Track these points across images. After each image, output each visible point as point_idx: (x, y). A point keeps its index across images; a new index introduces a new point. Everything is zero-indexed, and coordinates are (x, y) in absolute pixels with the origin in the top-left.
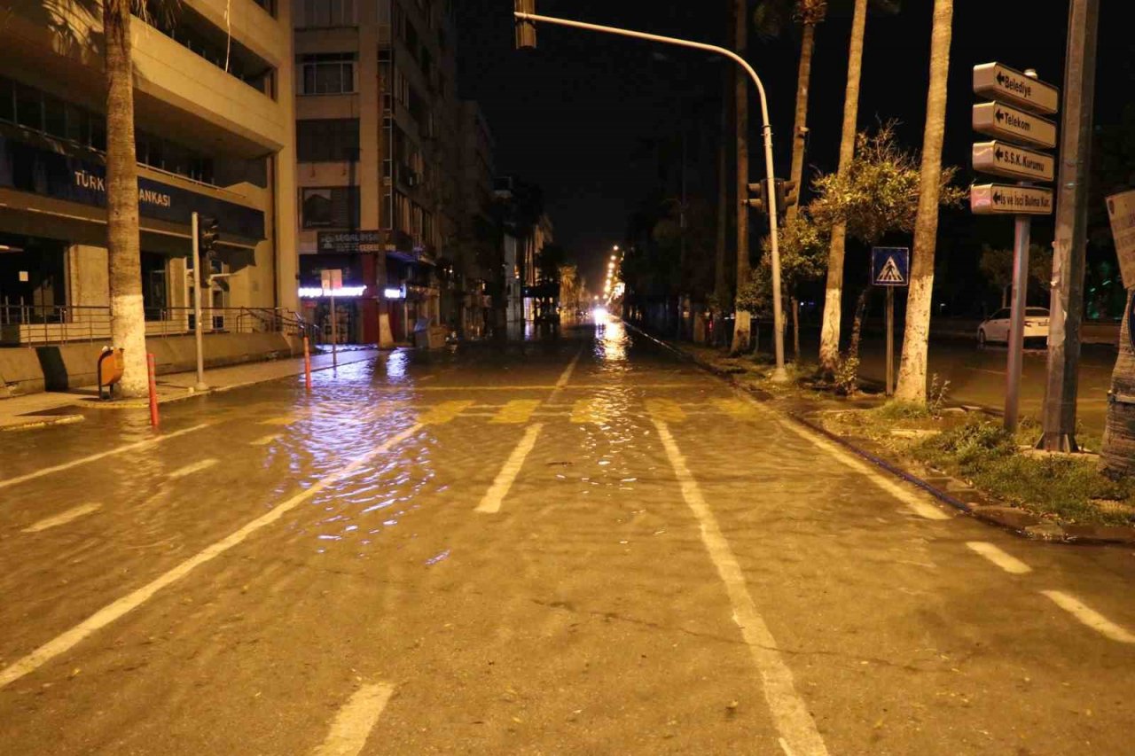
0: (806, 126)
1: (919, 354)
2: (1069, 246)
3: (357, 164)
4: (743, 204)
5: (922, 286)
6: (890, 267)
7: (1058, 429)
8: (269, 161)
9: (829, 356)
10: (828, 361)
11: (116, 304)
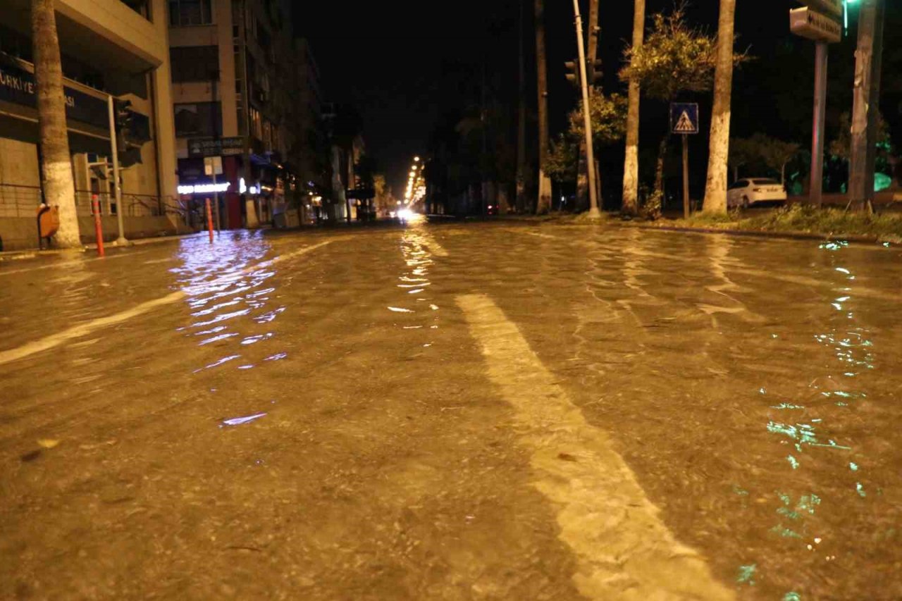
0: (598, 25)
1: (721, 174)
2: (870, 53)
3: (218, 84)
4: (543, 96)
5: (722, 121)
6: (684, 119)
7: (862, 197)
8: (148, 76)
9: (631, 198)
10: (629, 202)
11: (49, 170)
